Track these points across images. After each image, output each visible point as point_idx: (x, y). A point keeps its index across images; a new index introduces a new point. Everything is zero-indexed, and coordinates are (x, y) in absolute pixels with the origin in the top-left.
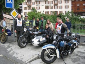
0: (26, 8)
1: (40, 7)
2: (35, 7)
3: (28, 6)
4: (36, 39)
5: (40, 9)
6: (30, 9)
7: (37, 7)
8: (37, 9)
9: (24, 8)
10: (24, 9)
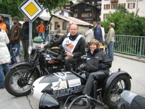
0: (107, 7)
1: (134, 4)
2: (125, 4)
3: (112, 2)
4: (40, 82)
5: (134, 7)
6: (114, 8)
7: (129, 4)
8: (128, 7)
9: (105, 5)
10: (104, 9)
